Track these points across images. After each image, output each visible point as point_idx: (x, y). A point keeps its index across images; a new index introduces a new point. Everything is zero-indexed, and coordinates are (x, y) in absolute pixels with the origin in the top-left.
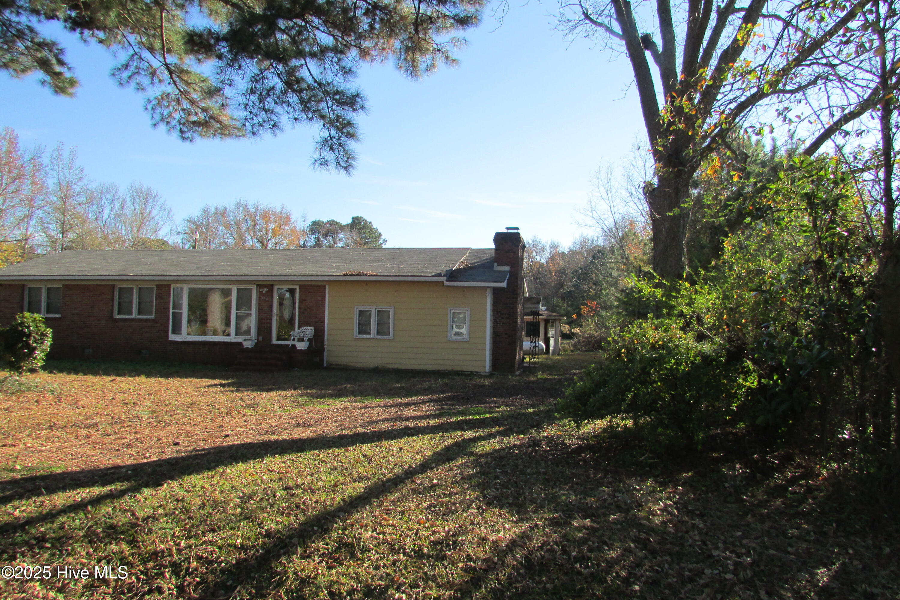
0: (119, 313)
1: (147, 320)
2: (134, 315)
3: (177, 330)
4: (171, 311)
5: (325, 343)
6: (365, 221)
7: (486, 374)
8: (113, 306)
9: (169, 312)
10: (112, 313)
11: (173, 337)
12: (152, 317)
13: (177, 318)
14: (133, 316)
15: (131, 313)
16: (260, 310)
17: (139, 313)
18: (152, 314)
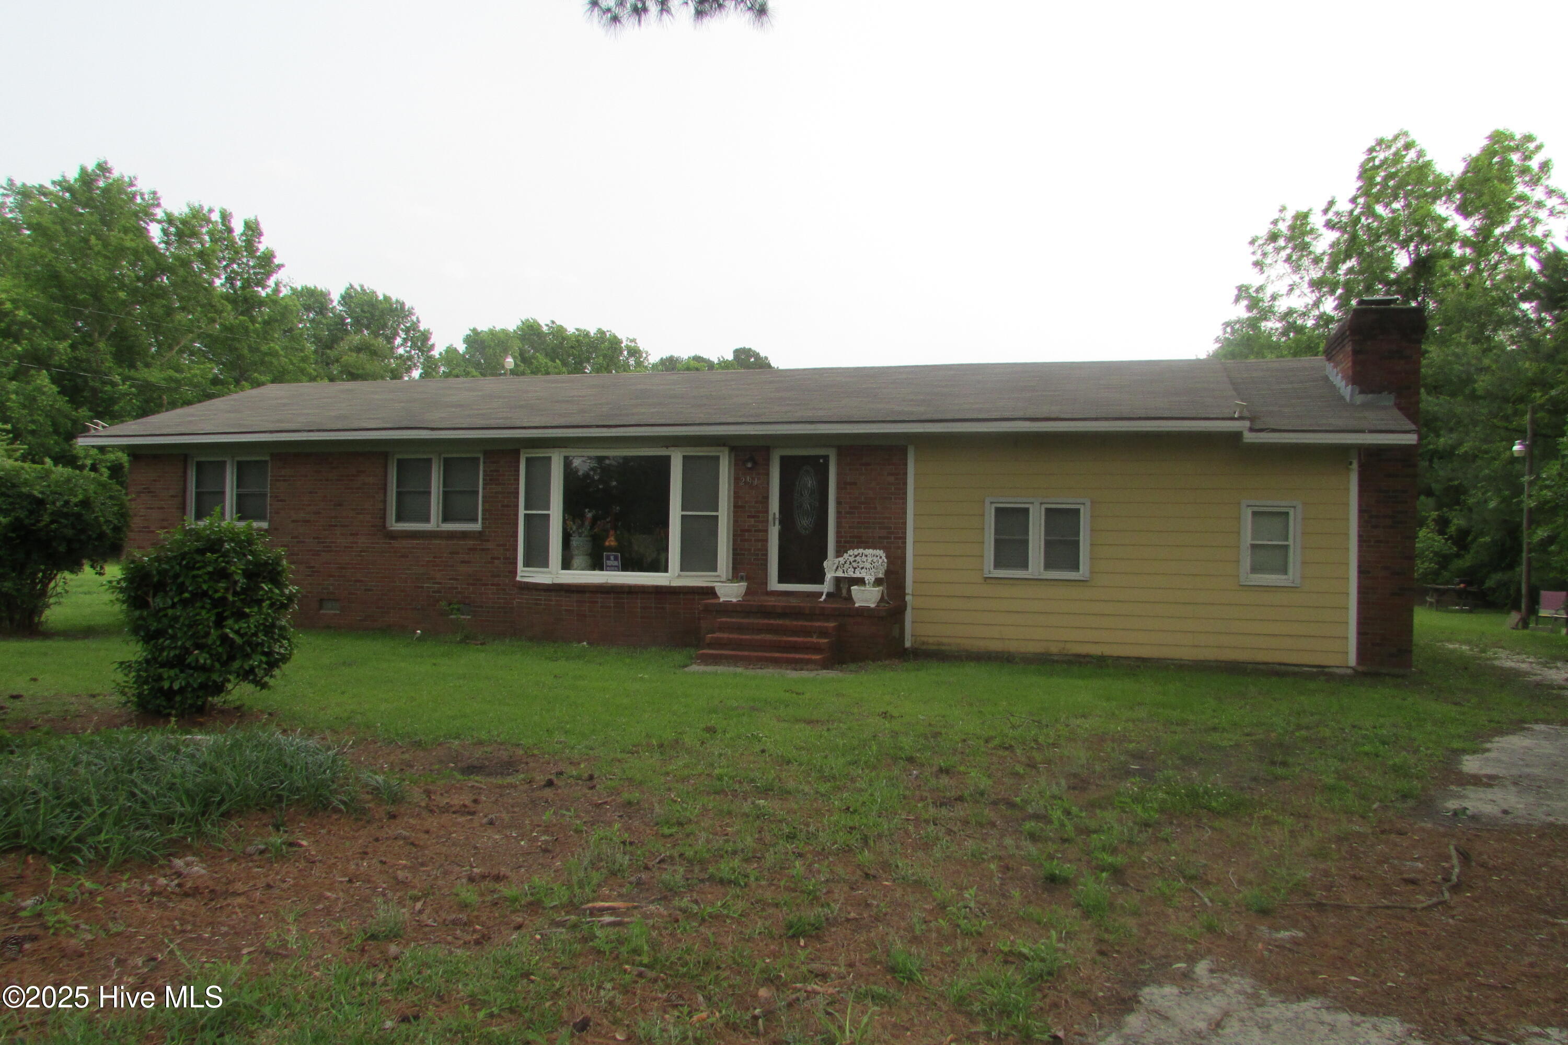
0: (399, 519)
1: (464, 535)
2: (435, 523)
3: (537, 557)
4: (522, 512)
5: (909, 590)
6: (757, 356)
7: (1349, 671)
8: (385, 502)
9: (517, 515)
10: (384, 518)
11: (528, 575)
12: (477, 527)
13: (537, 526)
14: (431, 526)
15: (427, 519)
16: (738, 508)
17: (446, 519)
18: (475, 520)
